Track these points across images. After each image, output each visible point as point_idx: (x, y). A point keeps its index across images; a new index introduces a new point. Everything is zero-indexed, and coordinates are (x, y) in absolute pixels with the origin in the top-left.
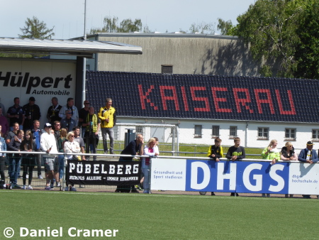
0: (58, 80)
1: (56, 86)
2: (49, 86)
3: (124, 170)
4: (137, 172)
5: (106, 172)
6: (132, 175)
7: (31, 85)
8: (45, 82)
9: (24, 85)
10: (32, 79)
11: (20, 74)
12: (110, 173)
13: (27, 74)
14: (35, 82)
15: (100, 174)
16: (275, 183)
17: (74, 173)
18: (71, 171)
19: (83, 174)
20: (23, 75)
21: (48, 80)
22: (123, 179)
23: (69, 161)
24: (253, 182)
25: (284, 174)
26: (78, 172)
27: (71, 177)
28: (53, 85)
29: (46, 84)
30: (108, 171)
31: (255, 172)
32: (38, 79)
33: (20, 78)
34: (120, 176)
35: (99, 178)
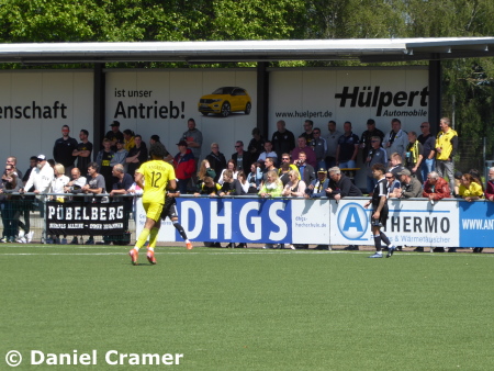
0: (413, 95)
1: (410, 104)
2: (403, 104)
3: (107, 214)
4: (121, 217)
5: (88, 218)
6: (117, 221)
7: (382, 103)
8: (397, 99)
9: (374, 105)
10: (383, 95)
11: (369, 88)
12: (93, 218)
13: (377, 89)
14: (386, 99)
15: (82, 221)
16: (276, 229)
17: (54, 220)
18: (50, 217)
19: (64, 221)
20: (373, 90)
21: (401, 96)
22: (106, 227)
23: (49, 204)
24: (251, 228)
25: (286, 215)
26: (59, 218)
27: (52, 226)
28: (407, 101)
29: (400, 102)
30: (90, 216)
31: (252, 213)
32: (389, 94)
33: (370, 94)
34: (103, 222)
35: (81, 226)
